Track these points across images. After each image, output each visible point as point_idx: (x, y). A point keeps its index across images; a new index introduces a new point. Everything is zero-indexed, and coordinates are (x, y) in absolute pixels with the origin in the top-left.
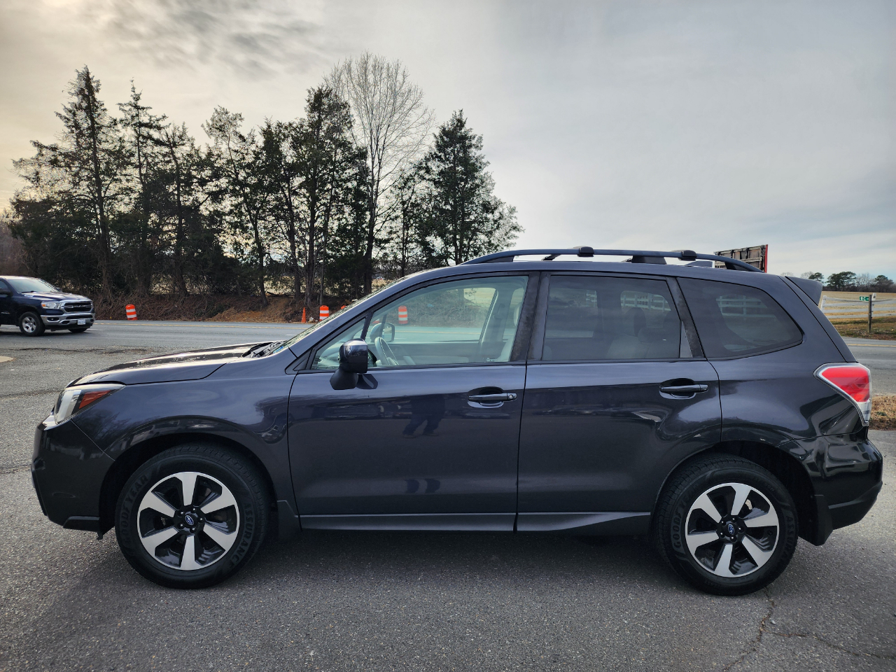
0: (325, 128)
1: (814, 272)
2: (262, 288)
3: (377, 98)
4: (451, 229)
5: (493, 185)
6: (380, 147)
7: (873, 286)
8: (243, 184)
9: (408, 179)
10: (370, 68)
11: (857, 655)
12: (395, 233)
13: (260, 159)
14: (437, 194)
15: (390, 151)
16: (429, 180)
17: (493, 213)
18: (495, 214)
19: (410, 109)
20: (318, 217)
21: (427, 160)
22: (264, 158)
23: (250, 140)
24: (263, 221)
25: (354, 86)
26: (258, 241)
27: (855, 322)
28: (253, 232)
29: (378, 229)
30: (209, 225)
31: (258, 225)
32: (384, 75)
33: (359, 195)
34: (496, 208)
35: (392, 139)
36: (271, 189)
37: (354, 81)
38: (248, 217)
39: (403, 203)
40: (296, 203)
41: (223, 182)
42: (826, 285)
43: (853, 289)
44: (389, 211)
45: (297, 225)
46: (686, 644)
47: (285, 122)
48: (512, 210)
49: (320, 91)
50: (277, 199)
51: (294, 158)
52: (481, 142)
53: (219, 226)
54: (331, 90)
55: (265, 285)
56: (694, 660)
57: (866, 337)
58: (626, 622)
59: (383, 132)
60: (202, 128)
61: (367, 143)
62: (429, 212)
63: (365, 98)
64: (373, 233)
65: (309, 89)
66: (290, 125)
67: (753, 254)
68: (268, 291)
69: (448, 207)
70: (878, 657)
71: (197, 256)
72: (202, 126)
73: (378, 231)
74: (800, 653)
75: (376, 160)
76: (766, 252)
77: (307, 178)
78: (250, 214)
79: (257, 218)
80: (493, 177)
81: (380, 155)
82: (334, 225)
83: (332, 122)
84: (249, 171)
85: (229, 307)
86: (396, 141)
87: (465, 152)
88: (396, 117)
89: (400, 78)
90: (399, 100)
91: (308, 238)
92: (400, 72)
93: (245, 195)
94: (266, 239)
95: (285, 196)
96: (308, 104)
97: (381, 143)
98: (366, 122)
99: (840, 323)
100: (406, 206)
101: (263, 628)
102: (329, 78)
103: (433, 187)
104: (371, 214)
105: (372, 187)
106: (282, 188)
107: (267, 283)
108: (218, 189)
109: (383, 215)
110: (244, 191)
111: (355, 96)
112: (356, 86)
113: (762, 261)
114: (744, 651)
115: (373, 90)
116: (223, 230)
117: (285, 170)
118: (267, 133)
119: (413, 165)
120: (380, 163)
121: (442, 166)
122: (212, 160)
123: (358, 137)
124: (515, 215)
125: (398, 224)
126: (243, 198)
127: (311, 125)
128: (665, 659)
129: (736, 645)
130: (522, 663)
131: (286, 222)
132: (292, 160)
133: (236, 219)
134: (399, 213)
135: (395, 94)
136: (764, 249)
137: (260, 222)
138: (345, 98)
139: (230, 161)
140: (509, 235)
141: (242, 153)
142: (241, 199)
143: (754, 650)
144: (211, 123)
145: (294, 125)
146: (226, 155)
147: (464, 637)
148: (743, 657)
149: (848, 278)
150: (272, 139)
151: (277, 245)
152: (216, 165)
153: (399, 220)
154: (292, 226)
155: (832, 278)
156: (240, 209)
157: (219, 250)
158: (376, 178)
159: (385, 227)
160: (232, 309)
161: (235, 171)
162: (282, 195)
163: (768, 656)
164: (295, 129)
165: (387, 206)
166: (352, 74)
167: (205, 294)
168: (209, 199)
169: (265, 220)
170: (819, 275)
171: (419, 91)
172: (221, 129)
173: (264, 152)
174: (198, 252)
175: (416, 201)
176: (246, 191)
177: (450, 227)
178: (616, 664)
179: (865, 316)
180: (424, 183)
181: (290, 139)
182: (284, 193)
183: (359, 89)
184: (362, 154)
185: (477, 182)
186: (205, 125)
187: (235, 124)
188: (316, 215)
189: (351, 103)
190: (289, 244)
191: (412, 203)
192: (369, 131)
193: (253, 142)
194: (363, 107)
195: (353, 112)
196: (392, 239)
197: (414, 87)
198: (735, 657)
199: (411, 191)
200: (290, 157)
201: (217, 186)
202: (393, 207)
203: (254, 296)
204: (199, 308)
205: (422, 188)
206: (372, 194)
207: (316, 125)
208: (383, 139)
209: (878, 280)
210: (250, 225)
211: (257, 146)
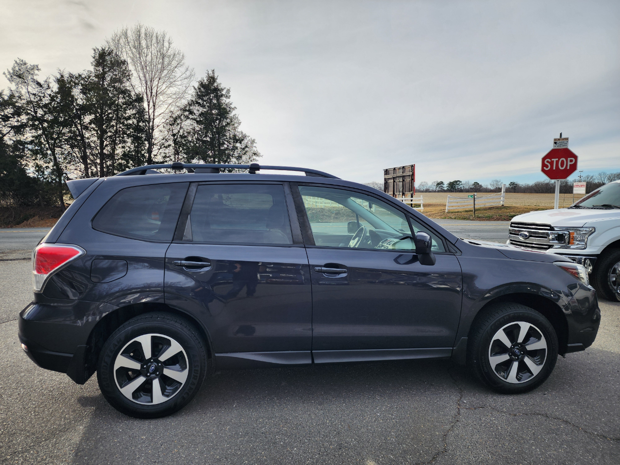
0: (109, 79)
1: (439, 181)
2: (62, 200)
3: (149, 58)
4: (211, 154)
5: (239, 123)
6: (154, 94)
7: (471, 188)
8: (42, 120)
9: (176, 118)
10: (143, 35)
11: (515, 415)
12: (168, 157)
13: (55, 100)
14: (199, 129)
15: (161, 98)
16: (192, 119)
17: (241, 143)
18: (242, 144)
19: (176, 67)
20: (106, 145)
21: (190, 105)
22: (58, 100)
23: (46, 86)
24: (60, 149)
25: (130, 48)
26: (56, 164)
27: (466, 211)
28: (52, 158)
29: (155, 154)
30: (13, 152)
31: (56, 152)
32: (154, 41)
33: (138, 129)
34: (243, 140)
35: (163, 89)
36: (65, 124)
37: (130, 44)
38: (47, 145)
39: (174, 135)
40: (87, 135)
41: (24, 118)
42: (446, 189)
43: (461, 191)
44: (163, 141)
45: (88, 151)
46: (418, 423)
47: (75, 73)
48: (253, 142)
49: (103, 50)
50: (70, 132)
51: (84, 101)
52: (229, 93)
53: (21, 152)
54: (112, 51)
55: (64, 198)
56: (425, 433)
57: (473, 220)
58: (378, 414)
59: (155, 83)
60: (4, 75)
61: (143, 91)
62: (193, 142)
63: (140, 58)
64: (151, 157)
65: (94, 48)
66: (80, 76)
67: (407, 170)
68: (67, 202)
69: (208, 139)
70: (527, 415)
71: (3, 176)
72: (4, 74)
73: (155, 155)
74: (484, 419)
75: (151, 104)
76: (414, 169)
77: (96, 116)
78: (48, 143)
79: (54, 147)
80: (239, 118)
81: (154, 100)
82: (119, 151)
83: (114, 75)
84: (47, 110)
85: (34, 216)
86: (165, 90)
87: (218, 100)
88: (165, 72)
89: (166, 44)
90: (166, 60)
91: (98, 161)
92: (166, 39)
93: (44, 129)
94: (63, 163)
95: (78, 129)
96: (94, 60)
97: (154, 91)
98: (141, 75)
99: (458, 212)
100: (176, 137)
101: (123, 460)
102: (111, 41)
103: (195, 125)
104: (149, 143)
105: (149, 124)
106: (75, 123)
107: (66, 196)
108: (20, 124)
109: (159, 144)
110: (42, 126)
111: (132, 55)
112: (132, 48)
113: (412, 175)
114: (452, 422)
115: (146, 52)
116: (25, 156)
117: (76, 109)
118: (61, 81)
119: (179, 109)
120: (154, 106)
121: (201, 110)
122: (14, 100)
123: (136, 87)
124: (255, 145)
125: (170, 151)
126: (41, 131)
127: (96, 76)
128: (407, 435)
129: (447, 419)
130: (319, 454)
131: (80, 149)
132: (82, 102)
133: (37, 148)
134: (171, 142)
135: (163, 56)
136: (413, 167)
137: (57, 150)
138: (124, 57)
139: (29, 102)
140: (252, 159)
141: (39, 96)
142: (40, 132)
143: (458, 421)
144: (11, 71)
145: (83, 76)
146: (26, 96)
147: (276, 442)
148: (452, 426)
149: (458, 184)
150: (65, 86)
151: (73, 167)
152: (17, 104)
153: (171, 148)
154: (85, 153)
155: (449, 184)
156: (39, 139)
157: (23, 171)
158: (152, 117)
159: (161, 153)
160: (36, 218)
161: (34, 110)
162: (75, 129)
163: (466, 423)
164: (83, 79)
165: (162, 138)
166: (129, 39)
167: (11, 207)
168: (11, 131)
169: (62, 148)
170: (442, 183)
171: (181, 54)
172: (20, 76)
173: (59, 96)
174: (4, 174)
175: (183, 134)
176: (44, 125)
177: (210, 153)
178: (379, 444)
179: (471, 207)
180: (189, 122)
181: (80, 87)
182: (77, 127)
183: (134, 50)
184: (139, 99)
185: (228, 121)
186: (7, 74)
187: (32, 73)
188: (105, 144)
189: (129, 61)
190: (83, 166)
191: (180, 135)
192: (144, 82)
193: (49, 87)
194: (138, 64)
195: (131, 67)
196: (166, 162)
197: (177, 51)
198: (448, 427)
199: (179, 127)
200: (80, 100)
201: (18, 121)
202: (166, 138)
203: (55, 206)
204: (8, 217)
205: (188, 125)
206: (149, 129)
207: (101, 77)
208: (156, 88)
209: (474, 185)
210: (49, 152)
211: (52, 91)
